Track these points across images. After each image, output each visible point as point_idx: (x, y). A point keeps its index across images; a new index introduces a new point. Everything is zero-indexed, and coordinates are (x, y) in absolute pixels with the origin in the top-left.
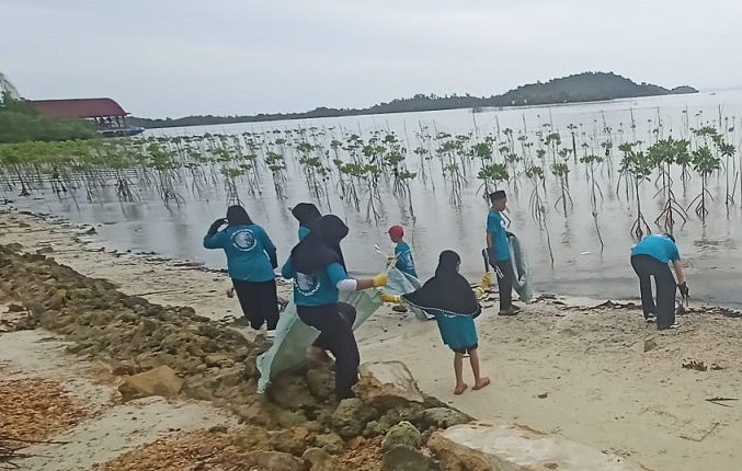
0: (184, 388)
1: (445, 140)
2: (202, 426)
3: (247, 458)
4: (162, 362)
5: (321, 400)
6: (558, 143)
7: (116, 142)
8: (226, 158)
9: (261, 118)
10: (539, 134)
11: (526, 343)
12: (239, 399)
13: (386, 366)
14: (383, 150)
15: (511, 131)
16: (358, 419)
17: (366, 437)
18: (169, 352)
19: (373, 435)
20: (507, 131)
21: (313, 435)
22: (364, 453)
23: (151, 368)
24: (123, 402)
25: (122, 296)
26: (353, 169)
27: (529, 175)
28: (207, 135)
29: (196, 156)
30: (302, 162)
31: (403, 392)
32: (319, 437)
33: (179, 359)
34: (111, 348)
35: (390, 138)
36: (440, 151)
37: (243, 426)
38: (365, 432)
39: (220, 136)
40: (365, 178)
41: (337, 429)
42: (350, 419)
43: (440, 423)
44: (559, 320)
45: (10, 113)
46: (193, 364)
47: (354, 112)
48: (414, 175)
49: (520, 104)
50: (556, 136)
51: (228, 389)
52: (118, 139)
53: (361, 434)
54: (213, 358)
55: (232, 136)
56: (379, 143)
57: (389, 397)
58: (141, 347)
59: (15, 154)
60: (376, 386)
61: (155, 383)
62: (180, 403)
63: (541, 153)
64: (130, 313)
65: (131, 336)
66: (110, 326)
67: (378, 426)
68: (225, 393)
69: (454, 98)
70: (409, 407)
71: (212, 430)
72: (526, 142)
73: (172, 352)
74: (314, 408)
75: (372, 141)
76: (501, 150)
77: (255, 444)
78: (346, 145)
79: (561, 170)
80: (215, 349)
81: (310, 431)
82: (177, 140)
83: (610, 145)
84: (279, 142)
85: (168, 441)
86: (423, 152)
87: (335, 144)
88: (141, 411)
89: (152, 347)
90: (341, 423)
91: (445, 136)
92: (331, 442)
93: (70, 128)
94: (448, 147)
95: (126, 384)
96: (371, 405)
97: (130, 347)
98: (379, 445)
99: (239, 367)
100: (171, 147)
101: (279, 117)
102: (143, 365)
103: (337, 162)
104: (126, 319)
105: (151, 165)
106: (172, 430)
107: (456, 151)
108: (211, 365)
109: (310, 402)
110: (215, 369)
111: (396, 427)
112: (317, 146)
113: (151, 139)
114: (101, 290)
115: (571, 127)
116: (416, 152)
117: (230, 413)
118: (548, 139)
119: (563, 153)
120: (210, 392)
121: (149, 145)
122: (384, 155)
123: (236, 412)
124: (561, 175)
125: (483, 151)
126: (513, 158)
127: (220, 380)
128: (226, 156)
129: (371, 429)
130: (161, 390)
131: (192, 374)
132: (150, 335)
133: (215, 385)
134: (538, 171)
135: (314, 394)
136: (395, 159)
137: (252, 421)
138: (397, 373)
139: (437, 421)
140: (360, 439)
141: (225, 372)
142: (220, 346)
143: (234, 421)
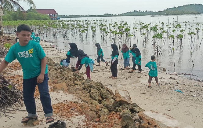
0: (68, 89)
1: (142, 25)
2: (73, 100)
3: (83, 111)
4: (63, 82)
5: (104, 99)
6: (180, 28)
7: (53, 21)
8: (81, 27)
9: (90, 16)
10: (173, 24)
11: (164, 92)
12: (82, 95)
13: (123, 91)
14: (124, 27)
15: (164, 23)
16: (114, 106)
17: (115, 112)
18: (65, 79)
19: (117, 111)
20: (163, 23)
21: (101, 108)
22: (114, 116)
23: (60, 83)
24: (54, 91)
25: (54, 63)
26: (115, 33)
27: (169, 38)
28: (76, 21)
29: (73, 26)
30: (101, 29)
31: (127, 100)
32: (103, 109)
33: (67, 81)
34: (51, 76)
35: (126, 24)
36: (140, 28)
37: (82, 102)
38: (115, 110)
39: (79, 21)
40: (118, 35)
41: (108, 108)
42: (111, 105)
43: (137, 112)
44: (176, 87)
45: (31, 12)
46: (71, 83)
47: (116, 15)
48: (133, 35)
49: (167, 15)
50: (179, 25)
51: (79, 92)
52: (54, 20)
53: (114, 110)
54: (76, 82)
55: (82, 21)
56: (123, 25)
57: (123, 101)
58: (58, 77)
59: (31, 23)
60: (119, 97)
61: (61, 87)
62: (67, 93)
63: (174, 31)
64: (56, 67)
65: (56, 73)
66: (51, 70)
67: (119, 109)
68: (78, 92)
69: (146, 12)
70: (128, 105)
71: (75, 102)
72: (169, 27)
73: (66, 79)
74: (101, 101)
75: (121, 24)
76: (160, 29)
77: (85, 108)
78: (113, 25)
79: (180, 37)
80: (76, 80)
81: (100, 107)
82: (68, 21)
83: (199, 29)
84: (95, 23)
85: (64, 103)
86: (136, 28)
87: (110, 25)
88: (58, 94)
89: (61, 77)
90: (109, 106)
91: (143, 24)
92: (106, 111)
93: (44, 17)
94: (144, 27)
95: (55, 86)
96: (117, 102)
97: (56, 76)
98: (119, 115)
99: (83, 86)
100: (67, 23)
101: (95, 16)
102: (59, 82)
103: (111, 30)
104: (55, 69)
105: (62, 28)
106: (65, 100)
107: (146, 29)
108: (75, 84)
109: (101, 99)
110: (76, 85)
111: (125, 110)
112: (105, 25)
113: (62, 21)
114: (50, 60)
115: (185, 22)
116: (133, 28)
117: (79, 98)
118: (177, 26)
119: (181, 31)
120: (75, 91)
121: (61, 22)
122: (124, 29)
123: (81, 98)
124: (180, 38)
125: (155, 29)
126: (164, 32)
127: (77, 89)
128: (81, 26)
129: (117, 110)
130: (62, 89)
131: (71, 86)
132: (61, 74)
133: (76, 90)
134: (173, 36)
135: (102, 97)
136: (127, 30)
137: (85, 101)
138: (126, 94)
139: (136, 111)
140: (113, 112)
141: (79, 86)
142: (77, 79)
143: (80, 101)
